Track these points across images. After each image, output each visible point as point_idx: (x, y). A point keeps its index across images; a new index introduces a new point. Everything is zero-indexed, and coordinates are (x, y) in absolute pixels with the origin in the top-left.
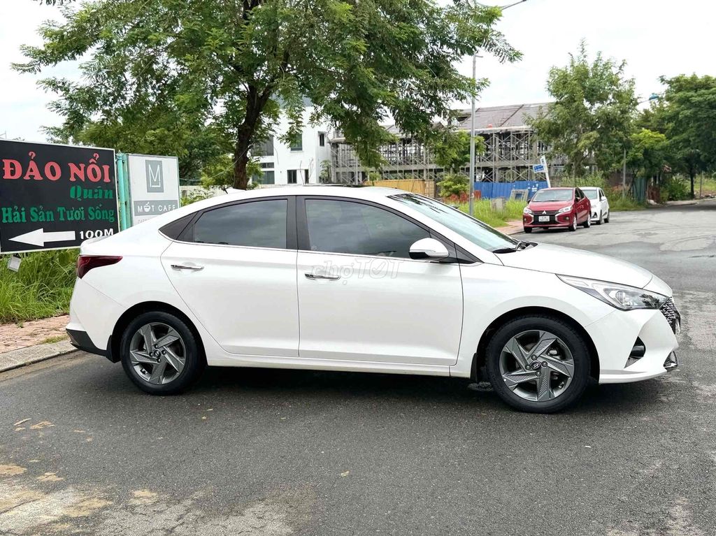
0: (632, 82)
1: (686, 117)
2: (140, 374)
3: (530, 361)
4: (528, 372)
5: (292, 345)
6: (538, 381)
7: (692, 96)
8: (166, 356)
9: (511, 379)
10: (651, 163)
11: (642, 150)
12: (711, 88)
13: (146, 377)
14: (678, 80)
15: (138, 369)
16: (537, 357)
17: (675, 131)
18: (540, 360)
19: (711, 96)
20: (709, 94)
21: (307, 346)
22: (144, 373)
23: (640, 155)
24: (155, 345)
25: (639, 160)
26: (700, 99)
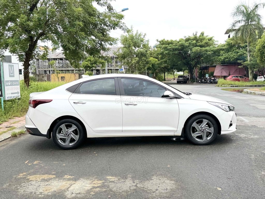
0: (148, 41)
1: (166, 53)
2: (61, 142)
3: (200, 129)
4: (200, 132)
5: (120, 128)
6: (203, 135)
7: (168, 47)
8: (71, 135)
9: (194, 135)
10: (154, 69)
11: (151, 64)
12: (173, 44)
13: (63, 144)
14: (162, 41)
15: (59, 141)
16: (202, 128)
17: (162, 58)
18: (203, 128)
19: (173, 47)
20: (173, 46)
21: (125, 128)
22: (62, 142)
23: (151, 66)
24: (67, 132)
25: (150, 68)
26: (170, 47)
